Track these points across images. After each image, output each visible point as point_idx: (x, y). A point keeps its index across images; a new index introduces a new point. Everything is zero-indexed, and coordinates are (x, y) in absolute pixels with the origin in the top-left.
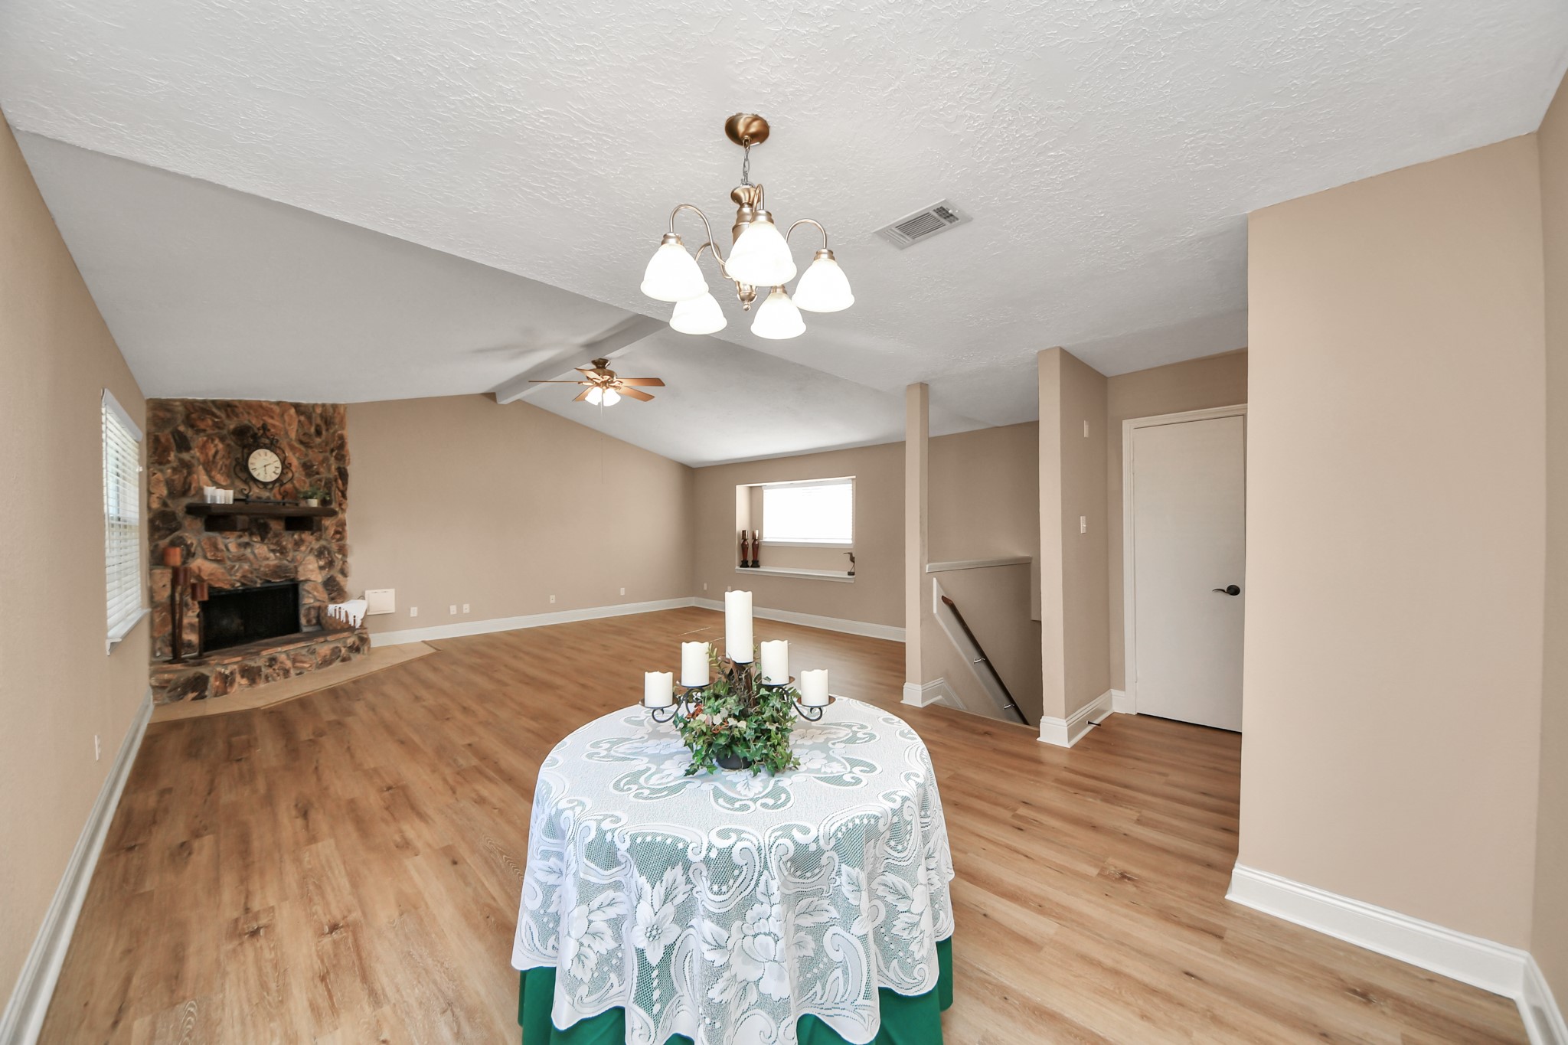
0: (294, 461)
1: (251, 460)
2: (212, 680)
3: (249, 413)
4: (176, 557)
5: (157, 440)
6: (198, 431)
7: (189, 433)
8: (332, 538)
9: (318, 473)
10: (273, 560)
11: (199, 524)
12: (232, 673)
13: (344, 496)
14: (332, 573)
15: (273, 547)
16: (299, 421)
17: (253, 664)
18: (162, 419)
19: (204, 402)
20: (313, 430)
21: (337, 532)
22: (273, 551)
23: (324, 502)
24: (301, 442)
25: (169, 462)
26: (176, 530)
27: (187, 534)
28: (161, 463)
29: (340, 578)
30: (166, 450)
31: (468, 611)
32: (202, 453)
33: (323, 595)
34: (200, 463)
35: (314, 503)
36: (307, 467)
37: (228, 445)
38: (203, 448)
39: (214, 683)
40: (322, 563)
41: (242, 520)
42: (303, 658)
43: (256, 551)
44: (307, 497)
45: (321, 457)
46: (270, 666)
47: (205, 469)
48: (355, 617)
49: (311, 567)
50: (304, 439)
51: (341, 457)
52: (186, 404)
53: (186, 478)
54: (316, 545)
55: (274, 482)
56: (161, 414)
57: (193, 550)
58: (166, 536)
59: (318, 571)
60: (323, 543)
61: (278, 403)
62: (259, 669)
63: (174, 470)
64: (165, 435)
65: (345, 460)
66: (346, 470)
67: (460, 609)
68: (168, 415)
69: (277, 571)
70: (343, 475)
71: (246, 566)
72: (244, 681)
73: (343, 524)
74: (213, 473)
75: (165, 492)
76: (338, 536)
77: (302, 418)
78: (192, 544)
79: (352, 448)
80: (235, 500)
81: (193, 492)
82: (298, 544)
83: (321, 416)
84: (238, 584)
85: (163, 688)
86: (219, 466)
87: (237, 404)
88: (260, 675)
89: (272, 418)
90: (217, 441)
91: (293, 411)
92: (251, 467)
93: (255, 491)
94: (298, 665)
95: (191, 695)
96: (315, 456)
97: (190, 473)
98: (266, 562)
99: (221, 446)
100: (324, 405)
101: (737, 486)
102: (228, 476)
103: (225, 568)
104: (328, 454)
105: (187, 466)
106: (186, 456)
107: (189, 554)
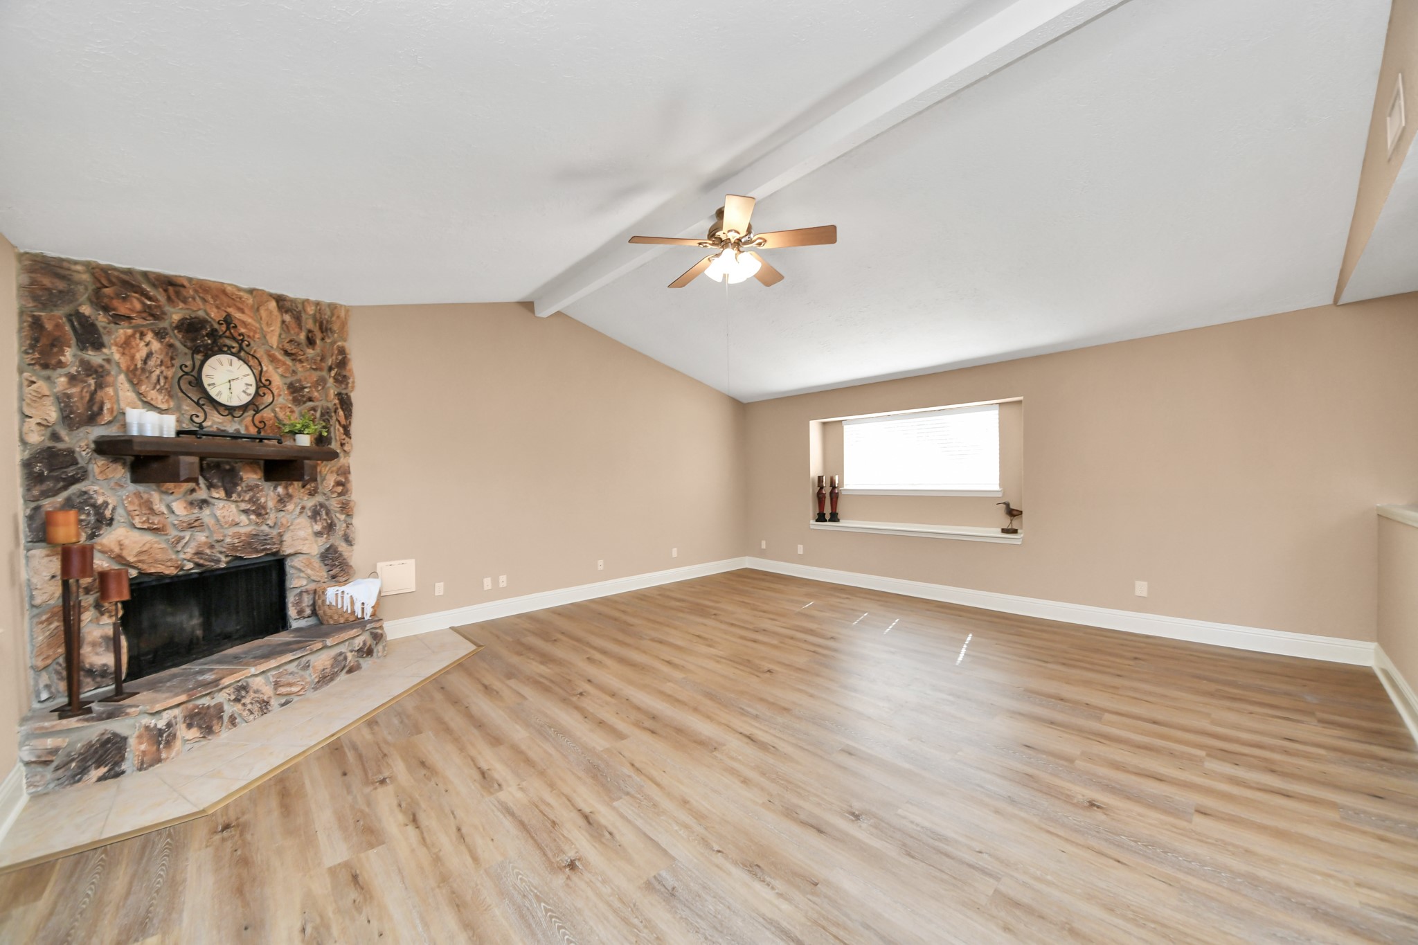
0: (277, 382)
1: (207, 370)
2: (132, 742)
3: (204, 300)
4: (67, 530)
5: (37, 324)
6: (117, 319)
7: (101, 320)
8: (332, 492)
9: (310, 399)
10: (246, 525)
11: (120, 472)
12: (169, 725)
13: (347, 432)
14: (331, 541)
15: (244, 506)
16: (283, 322)
17: (206, 701)
18: (48, 290)
19: (129, 272)
20: (302, 336)
21: (339, 484)
22: (245, 512)
23: (320, 440)
24: (286, 353)
25: (60, 364)
26: (74, 480)
27: (96, 488)
28: (46, 366)
29: (342, 547)
30: (56, 344)
31: (505, 584)
32: (123, 354)
33: (321, 573)
34: (120, 371)
35: (304, 440)
36: (295, 390)
37: (171, 346)
38: (126, 345)
39: (136, 748)
40: (318, 527)
41: (188, 463)
42: (291, 679)
43: (218, 513)
44: (293, 433)
45: (315, 376)
46: (237, 700)
47: (130, 381)
48: (363, 604)
49: (302, 534)
50: (288, 347)
51: (342, 379)
52: (92, 268)
53: (93, 394)
54: (310, 503)
55: (244, 408)
56: (47, 281)
57: (108, 513)
58: (56, 493)
59: (312, 538)
60: (319, 498)
61: (251, 291)
62: (220, 709)
63: (73, 379)
64: (55, 318)
65: (347, 384)
66: (349, 397)
67: (495, 582)
68: (61, 285)
69: (251, 541)
70: (345, 404)
71: (201, 537)
72: (194, 733)
73: (345, 472)
74: (143, 388)
75: (53, 415)
76: (340, 489)
77: (287, 318)
78: (106, 504)
79: (358, 367)
80: (179, 433)
81: (107, 417)
82: (281, 501)
83: (314, 316)
84: (189, 566)
85: (46, 763)
86: (154, 377)
87: (186, 283)
88: (221, 717)
89: (242, 311)
90: (149, 336)
91: (273, 305)
92: (206, 381)
93: (215, 421)
94: (282, 690)
95: (95, 773)
96: (305, 375)
97: (100, 386)
98: (236, 529)
99: (156, 346)
100: (318, 304)
101: (811, 422)
102: (170, 395)
103: (168, 541)
104: (324, 373)
105: (99, 374)
106: (94, 358)
107: (102, 520)
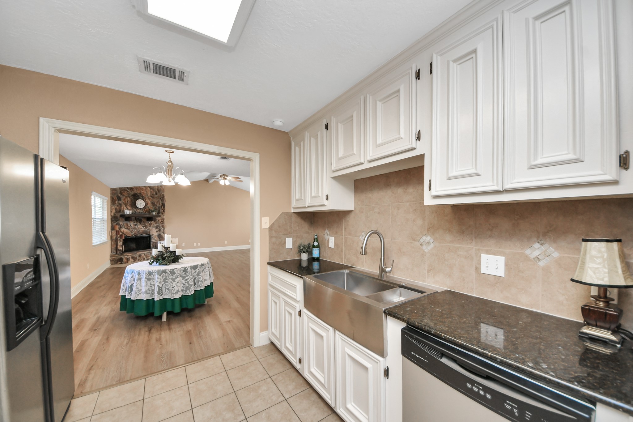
0: (149, 202)
1: (137, 202)
2: (124, 259)
3: (137, 190)
4: (117, 228)
5: (113, 198)
6: (123, 195)
7: (121, 196)
8: (160, 223)
9: (156, 205)
10: (143, 229)
11: (123, 219)
12: (129, 258)
13: (164, 211)
14: (160, 233)
15: (143, 225)
16: (151, 191)
17: (135, 256)
18: (114, 193)
19: (125, 188)
20: (155, 193)
21: (161, 221)
22: (143, 227)
23: (158, 213)
24: (151, 197)
25: (116, 204)
26: (117, 221)
27: (120, 222)
28: (114, 204)
29: (162, 234)
30: (115, 201)
31: (199, 245)
32: (124, 201)
33: (157, 239)
34: (124, 204)
35: (154, 213)
36: (153, 204)
37: (131, 199)
38: (125, 200)
39: (125, 260)
40: (157, 230)
41: (133, 218)
42: (149, 256)
43: (138, 226)
44: (152, 212)
45: (157, 200)
46: (139, 257)
47: (125, 205)
49: (154, 231)
50: (152, 196)
51: (163, 200)
52: (120, 188)
53: (120, 208)
54: (155, 225)
55: (143, 208)
56: (114, 192)
57: (122, 226)
58: (115, 223)
59: (156, 232)
60: (157, 224)
61: (145, 187)
62: (137, 257)
63: (117, 206)
64: (115, 197)
65: (164, 201)
66: (164, 204)
67: (197, 244)
68: (116, 192)
69: (144, 232)
70: (164, 205)
71: (136, 230)
72: (132, 260)
73: (164, 219)
74: (127, 206)
75: (115, 211)
76: (162, 223)
77: (152, 190)
78: (121, 224)
79: (166, 198)
80: (132, 213)
81: (122, 211)
82: (150, 225)
83: (157, 189)
84: (134, 235)
85: (113, 260)
86: (129, 204)
87: (133, 188)
88: (137, 259)
89: (143, 191)
90: (128, 198)
91: (149, 188)
92: (136, 204)
93: (138, 211)
94: (147, 257)
95: (119, 263)
96: (155, 201)
97: (121, 206)
98: (141, 230)
99: (129, 199)
100: (158, 186)
102: (131, 207)
103: (130, 231)
104: (159, 200)
105: (120, 204)
106: (120, 202)
107: (121, 227)
